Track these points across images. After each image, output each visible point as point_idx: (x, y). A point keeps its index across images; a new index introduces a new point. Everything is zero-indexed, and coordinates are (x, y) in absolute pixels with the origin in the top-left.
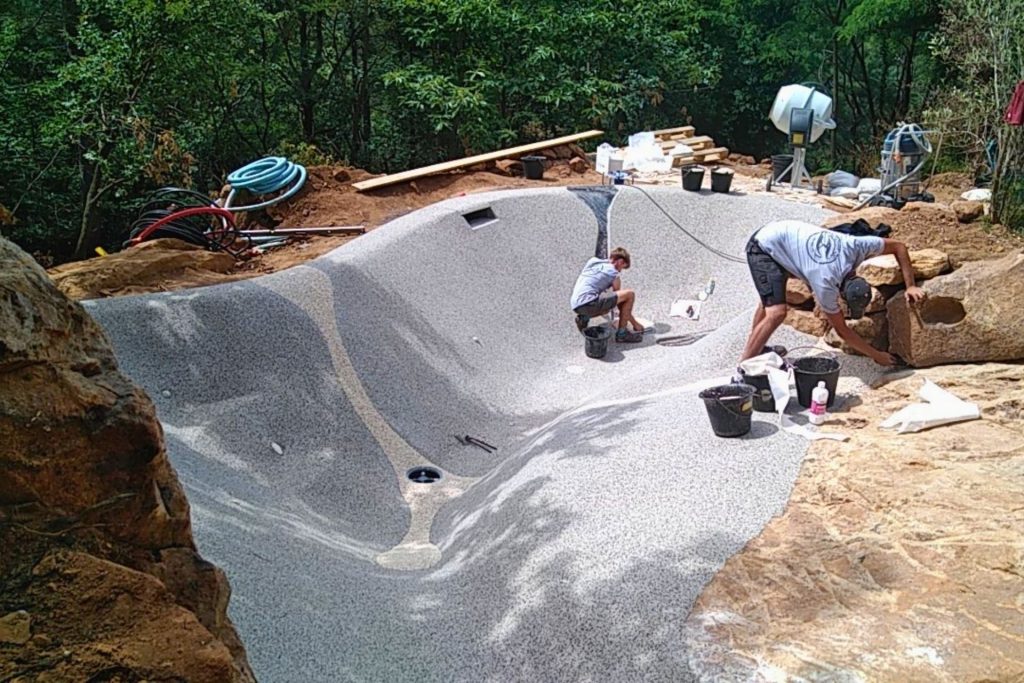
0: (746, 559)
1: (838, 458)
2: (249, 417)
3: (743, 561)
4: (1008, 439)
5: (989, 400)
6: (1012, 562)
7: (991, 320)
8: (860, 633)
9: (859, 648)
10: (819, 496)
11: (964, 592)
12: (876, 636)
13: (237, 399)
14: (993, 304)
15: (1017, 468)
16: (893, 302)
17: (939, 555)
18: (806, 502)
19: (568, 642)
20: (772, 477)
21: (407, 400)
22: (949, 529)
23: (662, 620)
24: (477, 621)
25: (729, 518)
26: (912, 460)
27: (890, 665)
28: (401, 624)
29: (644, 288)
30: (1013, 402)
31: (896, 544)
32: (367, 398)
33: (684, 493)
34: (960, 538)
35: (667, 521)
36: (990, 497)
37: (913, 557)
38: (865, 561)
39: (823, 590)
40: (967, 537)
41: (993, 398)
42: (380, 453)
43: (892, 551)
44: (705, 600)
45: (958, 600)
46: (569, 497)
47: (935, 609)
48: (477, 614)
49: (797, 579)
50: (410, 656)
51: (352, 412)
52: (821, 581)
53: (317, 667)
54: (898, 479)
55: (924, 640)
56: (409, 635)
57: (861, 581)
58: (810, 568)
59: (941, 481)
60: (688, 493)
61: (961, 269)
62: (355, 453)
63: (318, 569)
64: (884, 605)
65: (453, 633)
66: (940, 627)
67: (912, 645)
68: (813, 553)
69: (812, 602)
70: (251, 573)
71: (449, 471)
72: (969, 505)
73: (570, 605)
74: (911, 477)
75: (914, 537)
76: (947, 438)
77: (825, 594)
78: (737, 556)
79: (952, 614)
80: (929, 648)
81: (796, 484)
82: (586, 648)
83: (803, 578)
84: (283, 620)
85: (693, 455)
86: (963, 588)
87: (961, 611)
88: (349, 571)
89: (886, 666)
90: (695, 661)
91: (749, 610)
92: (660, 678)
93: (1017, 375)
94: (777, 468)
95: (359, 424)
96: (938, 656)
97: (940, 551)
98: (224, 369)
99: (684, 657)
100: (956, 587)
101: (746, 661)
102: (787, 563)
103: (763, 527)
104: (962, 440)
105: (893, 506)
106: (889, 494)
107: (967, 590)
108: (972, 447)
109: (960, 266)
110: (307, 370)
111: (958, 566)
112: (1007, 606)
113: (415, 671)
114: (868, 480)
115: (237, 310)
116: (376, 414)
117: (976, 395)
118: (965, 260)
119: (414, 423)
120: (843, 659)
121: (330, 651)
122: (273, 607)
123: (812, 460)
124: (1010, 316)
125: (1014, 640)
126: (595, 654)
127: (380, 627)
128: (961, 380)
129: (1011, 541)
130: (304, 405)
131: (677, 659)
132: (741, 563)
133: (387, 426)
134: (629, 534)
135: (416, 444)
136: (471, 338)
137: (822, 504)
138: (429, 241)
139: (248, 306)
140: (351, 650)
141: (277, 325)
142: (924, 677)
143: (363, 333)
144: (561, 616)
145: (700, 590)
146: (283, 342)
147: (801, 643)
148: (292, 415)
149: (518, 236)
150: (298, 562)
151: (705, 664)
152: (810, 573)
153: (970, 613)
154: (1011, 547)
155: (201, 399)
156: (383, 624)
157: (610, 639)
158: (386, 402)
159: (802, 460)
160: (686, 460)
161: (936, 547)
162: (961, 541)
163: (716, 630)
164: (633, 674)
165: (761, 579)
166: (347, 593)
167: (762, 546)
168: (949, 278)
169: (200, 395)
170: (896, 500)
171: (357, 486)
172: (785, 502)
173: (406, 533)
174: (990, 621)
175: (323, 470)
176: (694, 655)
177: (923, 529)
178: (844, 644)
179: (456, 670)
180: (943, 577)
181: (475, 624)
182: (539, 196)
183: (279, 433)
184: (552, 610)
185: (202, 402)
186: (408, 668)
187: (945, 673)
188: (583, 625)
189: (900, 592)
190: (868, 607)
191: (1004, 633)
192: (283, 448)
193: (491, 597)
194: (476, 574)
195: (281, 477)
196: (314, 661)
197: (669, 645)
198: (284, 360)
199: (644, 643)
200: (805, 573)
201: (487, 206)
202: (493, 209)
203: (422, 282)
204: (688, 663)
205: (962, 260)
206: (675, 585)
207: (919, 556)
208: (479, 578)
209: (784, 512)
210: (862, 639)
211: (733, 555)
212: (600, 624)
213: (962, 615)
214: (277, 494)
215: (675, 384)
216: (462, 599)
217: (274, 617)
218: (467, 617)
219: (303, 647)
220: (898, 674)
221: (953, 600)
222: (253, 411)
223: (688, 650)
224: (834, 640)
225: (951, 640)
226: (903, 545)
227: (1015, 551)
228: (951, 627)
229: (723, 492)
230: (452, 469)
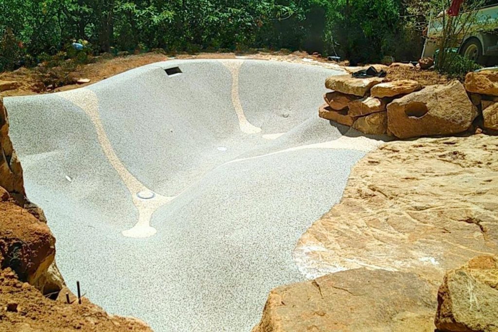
0: (323, 222)
1: (366, 177)
2: (53, 162)
3: (322, 223)
4: (454, 168)
5: (441, 152)
6: (470, 216)
7: (441, 113)
8: (391, 252)
9: (392, 258)
10: (358, 195)
11: (444, 232)
12: (400, 253)
13: (47, 153)
14: (442, 105)
15: (462, 179)
16: (390, 105)
17: (429, 216)
18: (351, 197)
19: (229, 264)
20: (332, 186)
21: (137, 158)
22: (433, 204)
23: (281, 251)
24: (178, 259)
25: (312, 204)
26: (406, 177)
27: (411, 265)
28: (137, 261)
29: (256, 111)
30: (454, 152)
31: (404, 212)
32: (116, 156)
33: (287, 194)
34: (439, 207)
35: (279, 206)
36: (451, 191)
37: (414, 218)
38: (388, 220)
39: (367, 235)
40: (443, 207)
41: (443, 151)
42: (123, 184)
43: (402, 216)
44: (303, 241)
45: (442, 236)
46: (226, 198)
47: (430, 240)
48: (178, 255)
49: (352, 230)
50: (142, 276)
51: (108, 162)
52: (365, 231)
53: (93, 276)
54: (401, 185)
55: (427, 254)
56: (142, 266)
57: (388, 230)
58: (358, 225)
59: (423, 184)
60: (289, 194)
61: (425, 89)
62: (109, 183)
63: (92, 233)
64: (401, 240)
65: (165, 265)
66: (434, 248)
67: (421, 256)
68: (359, 219)
69: (362, 240)
70: (56, 231)
71: (159, 194)
72: (441, 194)
73: (230, 246)
74: (407, 184)
75: (414, 209)
76: (422, 168)
77: (368, 237)
78: (319, 221)
79: (440, 242)
80: (431, 257)
81: (345, 190)
82: (240, 267)
83: (356, 230)
84: (74, 253)
85: (290, 178)
86: (444, 231)
87: (444, 240)
88: (108, 236)
89: (409, 266)
90: (302, 268)
91: (328, 245)
92: (283, 278)
93: (454, 141)
94: (334, 182)
95: (111, 169)
96: (435, 261)
97: (428, 214)
98: (40, 138)
99: (295, 267)
100: (440, 230)
101: (331, 267)
102: (346, 223)
103: (330, 208)
104: (431, 169)
105: (399, 196)
106: (397, 191)
107: (446, 231)
108: (436, 172)
109: (424, 87)
110: (84, 140)
111: (440, 220)
112: (469, 238)
113: (145, 283)
114: (385, 185)
115: (47, 107)
116: (120, 164)
117: (434, 150)
118: (427, 85)
119: (140, 170)
120: (384, 264)
121: (100, 270)
122: (68, 246)
123: (353, 179)
124: (451, 111)
125: (476, 252)
126: (245, 270)
127: (126, 262)
128: (425, 144)
129: (468, 207)
130: (83, 157)
131: (291, 268)
132: (320, 224)
133: (126, 170)
134: (259, 213)
135: (141, 180)
136: (169, 130)
137: (360, 198)
138: (147, 81)
139: (53, 106)
140: (111, 270)
141: (69, 116)
142: (430, 270)
143: (113, 123)
144: (225, 252)
145: (300, 237)
146: (71, 125)
147: (359, 257)
148: (76, 162)
149: (192, 82)
150: (81, 229)
151: (308, 269)
152: (359, 227)
153: (449, 241)
154: (468, 210)
155: (27, 152)
156: (127, 261)
157: (253, 261)
158: (125, 158)
159: (347, 179)
160: (286, 179)
161: (426, 212)
162: (440, 209)
163: (311, 253)
164: (267, 278)
165: (333, 230)
166: (107, 245)
167: (331, 216)
168: (419, 93)
169: (27, 151)
170: (401, 193)
171: (111, 199)
172: (341, 197)
173: (137, 222)
174: (461, 244)
175: (93, 190)
176: (301, 265)
177: (418, 205)
178: (384, 257)
179: (167, 282)
180: (433, 226)
181: (177, 260)
182: (203, 63)
183: (70, 171)
184: (220, 250)
185: (28, 154)
186: (142, 281)
187: (441, 268)
188: (237, 255)
189: (409, 234)
190: (393, 241)
191: (470, 250)
192: (71, 179)
193: (185, 247)
194: (176, 237)
195: (71, 193)
196: (92, 273)
197: (286, 262)
198: (72, 134)
199: (272, 262)
200: (356, 228)
201: (177, 66)
202: (179, 67)
203: (144, 100)
204: (298, 269)
205: (425, 85)
206: (286, 234)
207: (418, 217)
208: (178, 239)
209: (341, 202)
210: (393, 254)
211: (316, 221)
212: (247, 254)
213: (445, 242)
214: (68, 200)
215: (275, 150)
216: (169, 249)
217: (69, 251)
218: (172, 257)
219: (85, 266)
220: (416, 269)
221: (440, 236)
222: (56, 159)
223: (297, 264)
224: (377, 255)
225: (442, 253)
226: (408, 213)
227: (471, 211)
228: (441, 248)
229: (307, 193)
230: (160, 193)
